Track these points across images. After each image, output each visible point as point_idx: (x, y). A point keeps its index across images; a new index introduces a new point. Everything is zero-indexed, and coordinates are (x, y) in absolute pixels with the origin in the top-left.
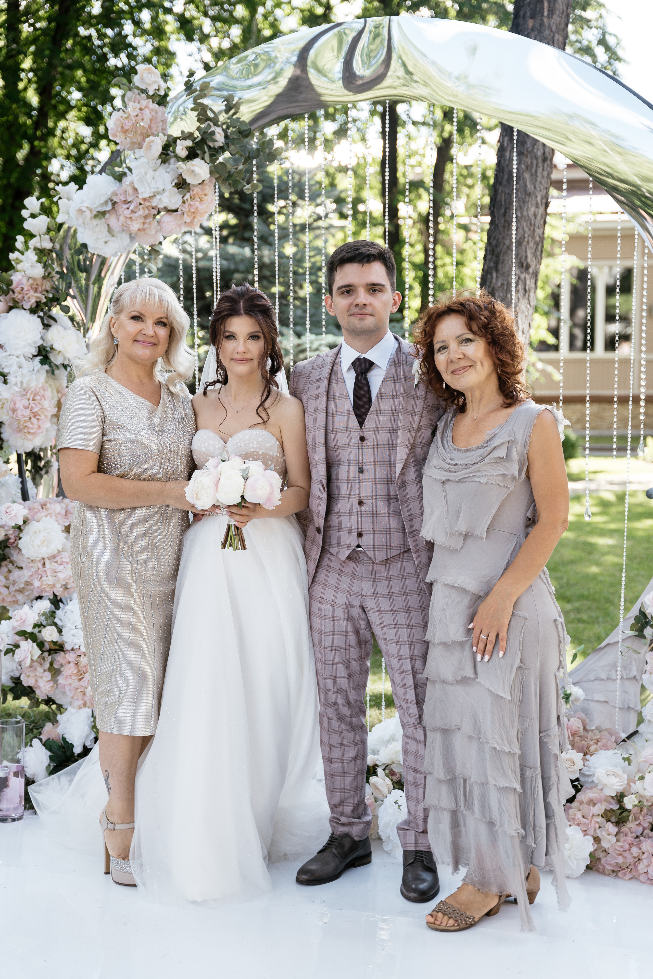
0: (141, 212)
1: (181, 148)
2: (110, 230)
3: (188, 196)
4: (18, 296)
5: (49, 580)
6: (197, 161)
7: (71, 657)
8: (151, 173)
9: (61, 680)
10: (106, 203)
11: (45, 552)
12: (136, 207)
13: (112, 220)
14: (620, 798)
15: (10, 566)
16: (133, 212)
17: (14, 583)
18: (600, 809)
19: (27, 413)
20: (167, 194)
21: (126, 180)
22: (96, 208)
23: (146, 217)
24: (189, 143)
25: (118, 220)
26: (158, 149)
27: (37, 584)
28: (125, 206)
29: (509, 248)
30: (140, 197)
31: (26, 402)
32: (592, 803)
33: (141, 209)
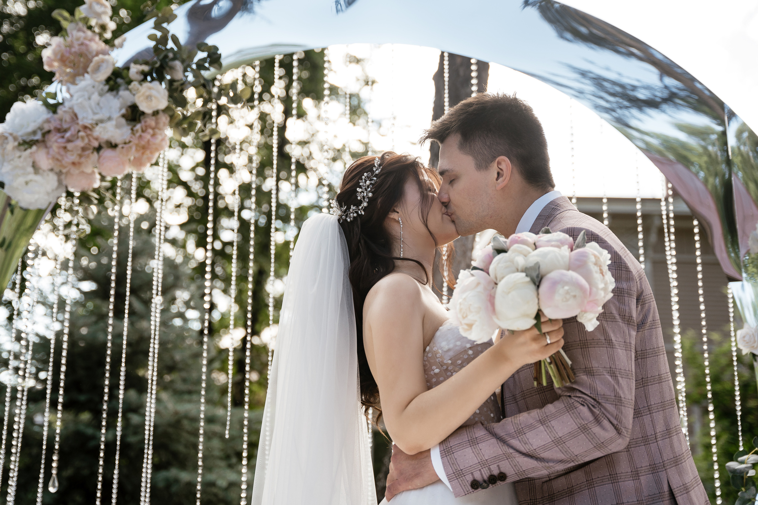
0: (78, 142)
1: (136, 72)
2: (35, 166)
3: (138, 127)
6: (154, 84)
8: (95, 97)
10: (34, 133)
12: (72, 136)
16: (69, 141)
20: (114, 122)
21: (65, 106)
22: (22, 136)
23: (84, 149)
24: (142, 66)
25: (48, 153)
28: (59, 135)
30: (81, 123)
33: (80, 139)
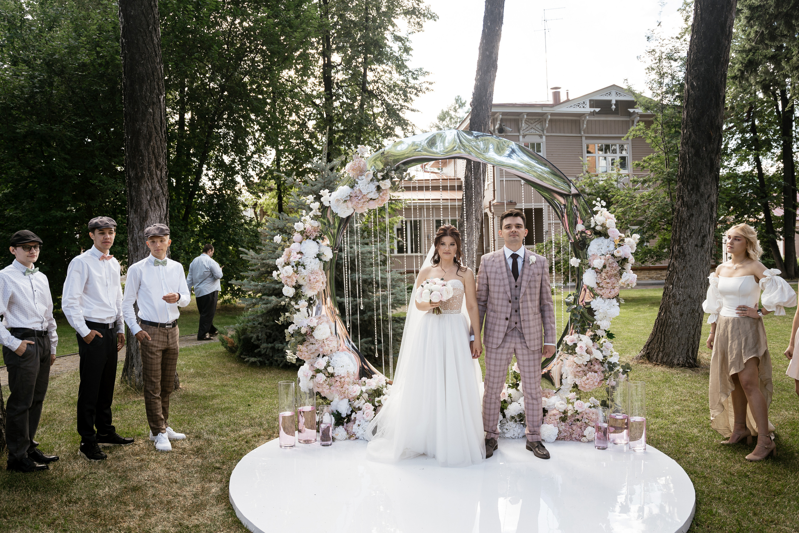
0: (363, 200)
1: (379, 175)
2: (347, 207)
3: (381, 194)
4: (308, 234)
5: (326, 348)
6: (386, 181)
7: (337, 378)
8: (367, 185)
9: (332, 388)
10: (347, 197)
11: (324, 337)
12: (361, 198)
13: (349, 204)
14: (565, 412)
15: (308, 343)
16: (359, 200)
17: (310, 350)
18: (558, 417)
19: (315, 281)
20: (373, 193)
21: (357, 188)
22: (343, 198)
23: (364, 202)
24: (382, 174)
25: (352, 203)
26: (371, 176)
27: (321, 350)
28: (356, 198)
29: (472, 213)
30: (362, 194)
31: (314, 276)
32: (554, 415)
